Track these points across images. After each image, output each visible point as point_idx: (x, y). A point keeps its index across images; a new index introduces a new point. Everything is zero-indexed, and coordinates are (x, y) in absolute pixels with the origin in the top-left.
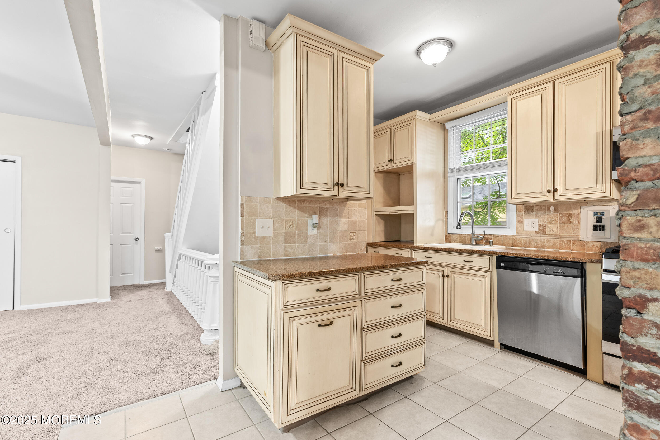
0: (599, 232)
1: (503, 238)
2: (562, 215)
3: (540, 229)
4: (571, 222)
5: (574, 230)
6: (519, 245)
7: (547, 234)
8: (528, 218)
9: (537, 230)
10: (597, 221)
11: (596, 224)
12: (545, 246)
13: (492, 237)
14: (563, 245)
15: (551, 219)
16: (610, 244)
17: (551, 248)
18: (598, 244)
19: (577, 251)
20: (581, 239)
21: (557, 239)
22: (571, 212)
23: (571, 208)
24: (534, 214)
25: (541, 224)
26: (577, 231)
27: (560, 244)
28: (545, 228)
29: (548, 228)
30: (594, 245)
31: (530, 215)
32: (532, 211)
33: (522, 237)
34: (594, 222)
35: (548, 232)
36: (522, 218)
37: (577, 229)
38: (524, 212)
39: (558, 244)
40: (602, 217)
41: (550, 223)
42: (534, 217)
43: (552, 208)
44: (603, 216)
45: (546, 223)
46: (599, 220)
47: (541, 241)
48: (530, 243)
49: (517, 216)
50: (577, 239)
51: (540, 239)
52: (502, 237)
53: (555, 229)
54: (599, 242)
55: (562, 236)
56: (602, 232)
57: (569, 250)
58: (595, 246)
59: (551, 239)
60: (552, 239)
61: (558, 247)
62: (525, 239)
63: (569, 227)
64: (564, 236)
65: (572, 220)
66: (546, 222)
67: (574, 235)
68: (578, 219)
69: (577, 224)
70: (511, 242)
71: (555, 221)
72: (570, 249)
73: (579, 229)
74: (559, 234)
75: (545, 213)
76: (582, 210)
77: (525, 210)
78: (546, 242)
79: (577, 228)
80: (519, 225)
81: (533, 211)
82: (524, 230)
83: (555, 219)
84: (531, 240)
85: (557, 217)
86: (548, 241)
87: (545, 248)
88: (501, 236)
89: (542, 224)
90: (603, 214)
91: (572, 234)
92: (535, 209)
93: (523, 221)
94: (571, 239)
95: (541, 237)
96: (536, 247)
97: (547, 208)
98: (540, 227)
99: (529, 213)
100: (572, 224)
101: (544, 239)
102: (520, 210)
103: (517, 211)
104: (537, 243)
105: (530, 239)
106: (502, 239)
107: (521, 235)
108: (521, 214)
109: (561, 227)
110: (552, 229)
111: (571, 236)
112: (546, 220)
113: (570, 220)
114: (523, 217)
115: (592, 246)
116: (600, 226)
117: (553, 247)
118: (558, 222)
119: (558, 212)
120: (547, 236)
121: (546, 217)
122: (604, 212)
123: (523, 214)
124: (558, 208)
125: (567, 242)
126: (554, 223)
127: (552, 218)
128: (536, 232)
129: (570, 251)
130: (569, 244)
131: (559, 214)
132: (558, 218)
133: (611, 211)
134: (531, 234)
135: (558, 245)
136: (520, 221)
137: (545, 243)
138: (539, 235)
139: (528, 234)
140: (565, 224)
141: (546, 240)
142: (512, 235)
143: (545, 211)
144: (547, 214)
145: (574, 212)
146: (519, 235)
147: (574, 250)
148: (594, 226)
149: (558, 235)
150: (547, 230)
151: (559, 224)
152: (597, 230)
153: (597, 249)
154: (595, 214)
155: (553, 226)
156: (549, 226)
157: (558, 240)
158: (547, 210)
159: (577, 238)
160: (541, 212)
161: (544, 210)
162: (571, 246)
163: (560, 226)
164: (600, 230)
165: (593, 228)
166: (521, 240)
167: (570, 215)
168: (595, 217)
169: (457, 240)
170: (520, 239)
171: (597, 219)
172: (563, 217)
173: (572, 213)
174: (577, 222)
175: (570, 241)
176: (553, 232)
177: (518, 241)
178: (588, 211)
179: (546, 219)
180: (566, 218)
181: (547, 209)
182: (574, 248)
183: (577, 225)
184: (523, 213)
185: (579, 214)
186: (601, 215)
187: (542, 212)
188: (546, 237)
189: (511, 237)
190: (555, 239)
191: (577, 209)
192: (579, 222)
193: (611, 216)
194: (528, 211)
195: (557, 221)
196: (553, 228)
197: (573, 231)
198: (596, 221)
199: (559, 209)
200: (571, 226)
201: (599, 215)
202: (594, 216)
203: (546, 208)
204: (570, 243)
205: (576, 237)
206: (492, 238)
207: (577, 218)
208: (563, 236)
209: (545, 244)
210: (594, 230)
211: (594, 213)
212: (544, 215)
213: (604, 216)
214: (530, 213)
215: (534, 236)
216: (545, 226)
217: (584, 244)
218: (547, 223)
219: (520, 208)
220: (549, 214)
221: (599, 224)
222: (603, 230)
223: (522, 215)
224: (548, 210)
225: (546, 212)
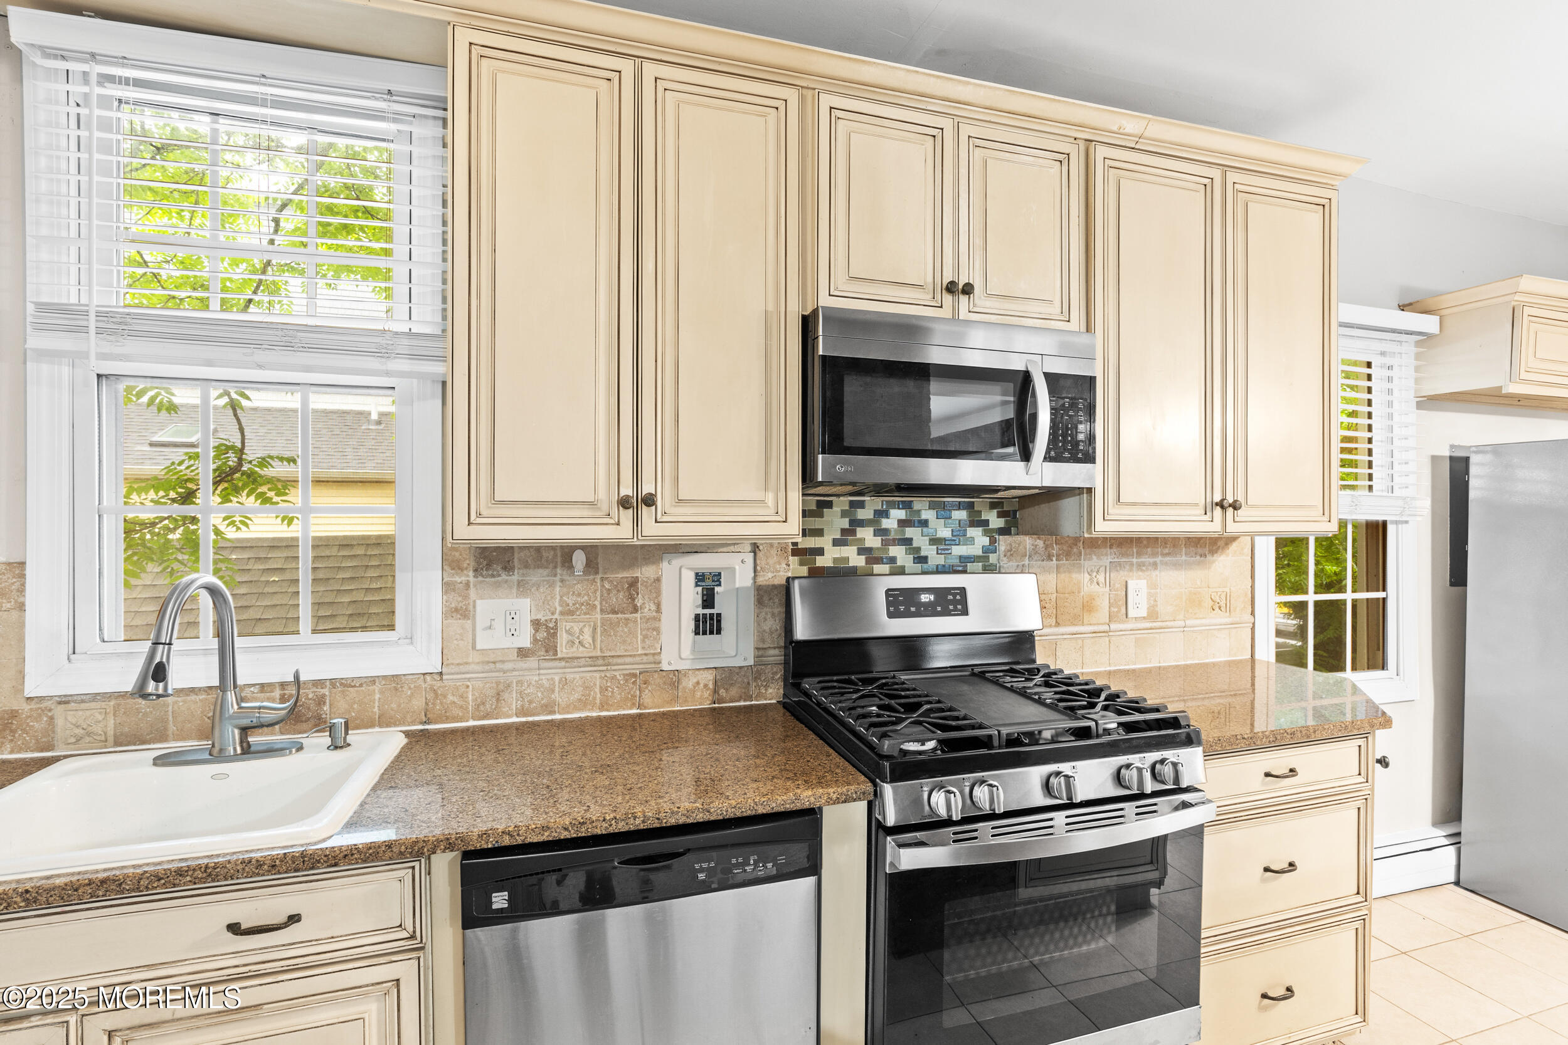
0: (708, 637)
1: (382, 692)
2: (611, 582)
3: (535, 641)
4: (635, 609)
5: (645, 637)
6: (456, 712)
7: (559, 655)
8: (491, 598)
9: (525, 642)
10: (704, 601)
11: (701, 611)
12: (554, 702)
13: (326, 691)
14: (612, 692)
15: (574, 598)
16: (738, 674)
17: (577, 709)
18: (708, 678)
19: (655, 708)
20: (665, 667)
21: (595, 674)
22: (637, 573)
23: (636, 559)
24: (515, 577)
25: (538, 617)
26: (655, 639)
27: (603, 690)
28: (555, 635)
29: (565, 635)
30: (698, 683)
31: (498, 585)
32: (505, 568)
33: (469, 679)
34: (697, 607)
35: (563, 651)
36: (466, 597)
37: (655, 633)
38: (476, 570)
39: (597, 690)
40: (717, 589)
41: (571, 613)
42: (514, 590)
43: (579, 559)
44: (717, 585)
45: (556, 616)
46: (708, 600)
47: (539, 686)
48: (498, 700)
49: (447, 587)
50: (653, 666)
51: (536, 678)
52: (377, 687)
53: (587, 637)
54: (710, 671)
55: (611, 660)
56: (715, 637)
57: (631, 709)
58: (702, 685)
59: (575, 675)
60: (577, 676)
61: (598, 701)
62: (480, 684)
63: (631, 625)
64: (620, 661)
65: (639, 602)
66: (559, 609)
67: (646, 654)
68: (656, 597)
69: (654, 614)
70: (418, 703)
71: (588, 604)
72: (633, 706)
73: (659, 633)
74: (599, 654)
75: (555, 575)
76: (665, 565)
77: (479, 563)
78: (557, 689)
79: (654, 629)
80: (456, 624)
81: (508, 568)
82: (474, 647)
83: (586, 598)
84: (501, 687)
85: (595, 592)
86: (564, 682)
87: (553, 712)
88: (373, 680)
89: (543, 619)
90: (717, 577)
91: (639, 652)
92: (516, 560)
93: (471, 607)
94: (636, 669)
95: (539, 669)
96: (521, 712)
97: (562, 556)
98: (537, 630)
99: (493, 576)
100: (638, 615)
101: (549, 677)
102: (458, 561)
103: (445, 567)
104: (528, 695)
105: (498, 683)
106: (377, 696)
107: (462, 668)
108: (464, 579)
109: (608, 628)
110: (578, 638)
111: (638, 659)
112: (557, 604)
113: (634, 600)
114: (472, 592)
115: (695, 687)
116: (711, 615)
117: (583, 704)
118: (599, 607)
119: (597, 573)
120: (563, 664)
121: (558, 589)
122: (720, 574)
123: (472, 579)
124: (596, 558)
125: (627, 681)
126: (585, 614)
127: (579, 595)
128: (522, 653)
129: (634, 711)
130: (631, 686)
131: (602, 579)
132: (598, 593)
133: (737, 567)
134: (503, 662)
135: (598, 696)
136: (456, 610)
137: (553, 691)
138: (532, 662)
139: (492, 661)
140: (620, 616)
141: (557, 678)
142: (424, 674)
143: (556, 567)
144: (562, 581)
145: (646, 572)
146: (456, 669)
147: (645, 708)
148: (697, 617)
149: (597, 657)
150: (563, 638)
151: (599, 616)
152: (704, 633)
153: (707, 694)
154: (700, 578)
155: (582, 624)
156: (568, 625)
157: (597, 675)
158: (559, 564)
159: (655, 663)
160: (540, 571)
161: (551, 566)
162: (638, 692)
163: (603, 624)
164: (711, 633)
165: (692, 625)
166: (463, 689)
167: (633, 583)
168: (700, 589)
169: (98, 729)
170: (457, 688)
171: (703, 595)
172: (615, 592)
173: (639, 575)
174: (653, 607)
175: (634, 675)
176: (581, 649)
177: (451, 698)
178: (684, 571)
179: (557, 600)
180: (621, 595)
181: (559, 559)
182: (647, 698)
183: (655, 618)
184: (471, 574)
185: (658, 580)
186: (713, 581)
187: (545, 572)
188: (560, 668)
189: (420, 682)
190: (588, 675)
191: (653, 563)
192: (658, 609)
193: (737, 585)
194: (489, 566)
195: (594, 606)
196: (581, 632)
197: (643, 641)
198: (700, 602)
199: (600, 560)
200: (635, 621)
201: (708, 583)
202: (697, 585)
203: (555, 555)
204: (634, 683)
205: (651, 658)
206: (324, 696)
207: (654, 595)
208: (615, 660)
209: (556, 696)
210: (697, 633)
211: (697, 574)
212: (552, 585)
213: (720, 585)
214: (499, 575)
215: (514, 670)
216: (556, 628)
217: (674, 679)
218: (562, 613)
219: (457, 554)
220: (566, 577)
221: (708, 611)
222: (719, 632)
223: (467, 584)
224: (563, 566)
225: (559, 571)
